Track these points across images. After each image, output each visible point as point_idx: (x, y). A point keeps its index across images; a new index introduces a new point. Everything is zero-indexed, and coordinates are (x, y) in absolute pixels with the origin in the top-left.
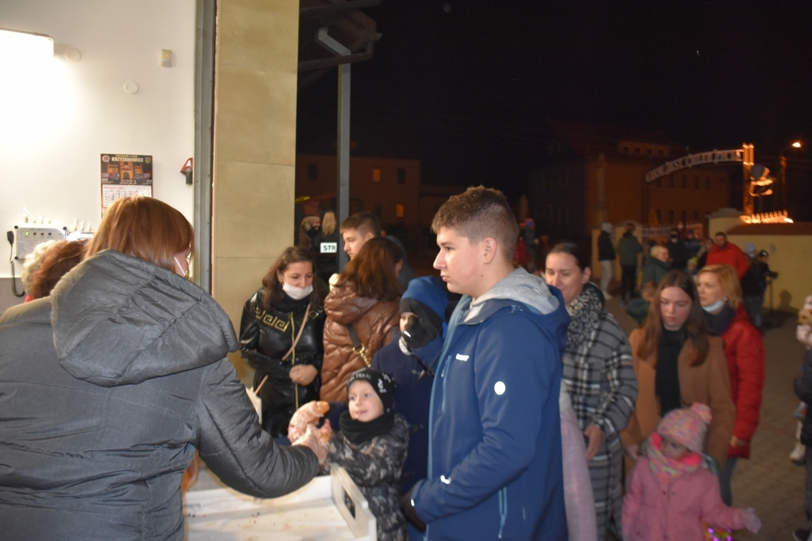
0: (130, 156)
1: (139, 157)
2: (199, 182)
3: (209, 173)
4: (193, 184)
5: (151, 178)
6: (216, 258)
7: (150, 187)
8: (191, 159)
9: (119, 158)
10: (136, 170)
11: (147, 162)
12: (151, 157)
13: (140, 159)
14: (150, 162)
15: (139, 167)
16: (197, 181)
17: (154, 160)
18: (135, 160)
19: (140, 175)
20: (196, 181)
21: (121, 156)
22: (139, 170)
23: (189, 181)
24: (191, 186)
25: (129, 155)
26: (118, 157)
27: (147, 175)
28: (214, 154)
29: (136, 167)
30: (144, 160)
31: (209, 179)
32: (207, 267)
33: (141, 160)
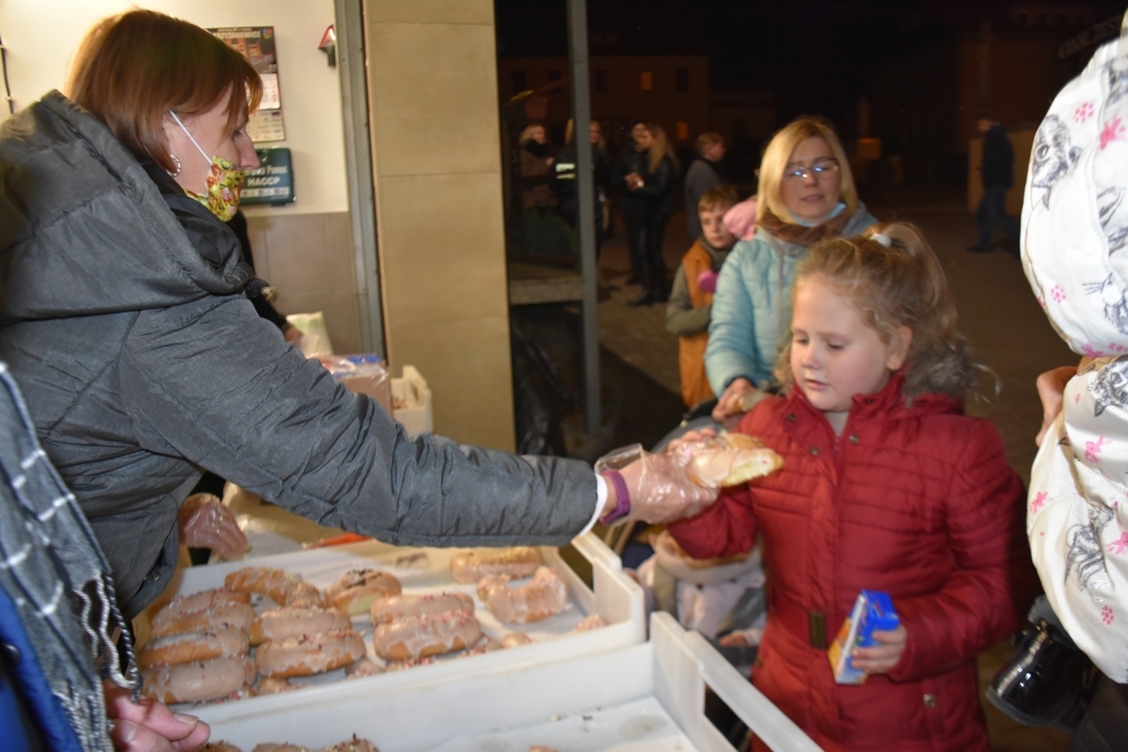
0: (240, 30)
1: (254, 29)
2: (346, 62)
3: (360, 46)
4: (338, 65)
5: (275, 62)
6: (381, 177)
7: (274, 76)
8: (331, 27)
9: (224, 34)
10: (251, 50)
11: (267, 36)
12: (271, 28)
13: (255, 33)
14: (271, 36)
15: (255, 45)
16: (344, 60)
17: (278, 33)
18: (248, 35)
19: (257, 57)
20: (342, 61)
21: (226, 30)
22: (254, 50)
23: (332, 62)
24: (335, 68)
25: (238, 28)
26: (221, 32)
27: (268, 58)
28: (365, 13)
29: (250, 45)
30: (262, 34)
31: (360, 55)
32: (369, 194)
33: (257, 35)
